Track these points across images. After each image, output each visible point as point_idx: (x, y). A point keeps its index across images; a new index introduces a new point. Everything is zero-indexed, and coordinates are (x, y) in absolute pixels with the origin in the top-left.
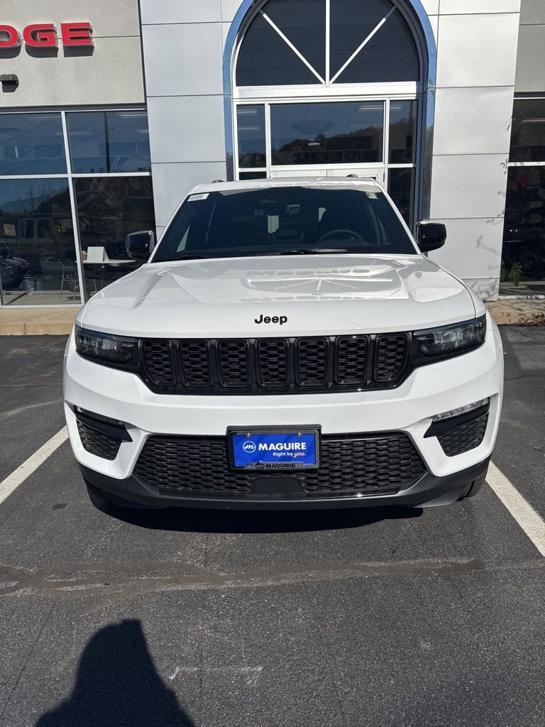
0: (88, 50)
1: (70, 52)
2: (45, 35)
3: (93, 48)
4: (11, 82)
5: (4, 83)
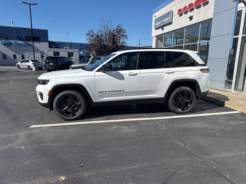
1: (204, 5)
2: (198, 2)
4: (191, 18)
5: (190, 18)
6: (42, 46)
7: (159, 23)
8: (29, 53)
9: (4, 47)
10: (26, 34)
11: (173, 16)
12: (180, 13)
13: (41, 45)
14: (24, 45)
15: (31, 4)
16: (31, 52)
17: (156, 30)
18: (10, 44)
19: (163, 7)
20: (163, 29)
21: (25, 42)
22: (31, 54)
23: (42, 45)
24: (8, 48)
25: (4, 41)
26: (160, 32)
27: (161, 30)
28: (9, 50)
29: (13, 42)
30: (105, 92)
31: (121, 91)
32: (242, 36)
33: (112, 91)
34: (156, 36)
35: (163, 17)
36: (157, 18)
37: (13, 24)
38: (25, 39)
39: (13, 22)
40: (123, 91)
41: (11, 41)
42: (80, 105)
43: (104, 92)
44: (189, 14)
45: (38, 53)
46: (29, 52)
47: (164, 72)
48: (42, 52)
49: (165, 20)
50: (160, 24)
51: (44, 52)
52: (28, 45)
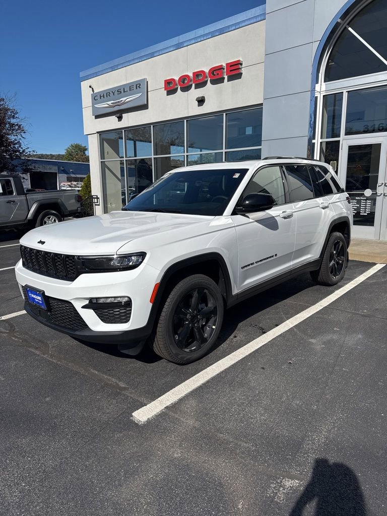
0: (239, 76)
1: (230, 79)
2: (218, 72)
3: (241, 74)
4: (201, 101)
5: (198, 101)
7: (110, 103)
11: (147, 92)
12: (171, 88)
17: (96, 118)
19: (113, 69)
20: (120, 118)
26: (111, 123)
27: (114, 118)
30: (252, 264)
31: (273, 256)
32: (320, 140)
33: (261, 261)
34: (98, 132)
35: (120, 91)
36: (95, 92)
40: (276, 255)
42: (214, 312)
43: (249, 265)
44: (195, 93)
47: (319, 206)
49: (129, 99)
50: (110, 107)
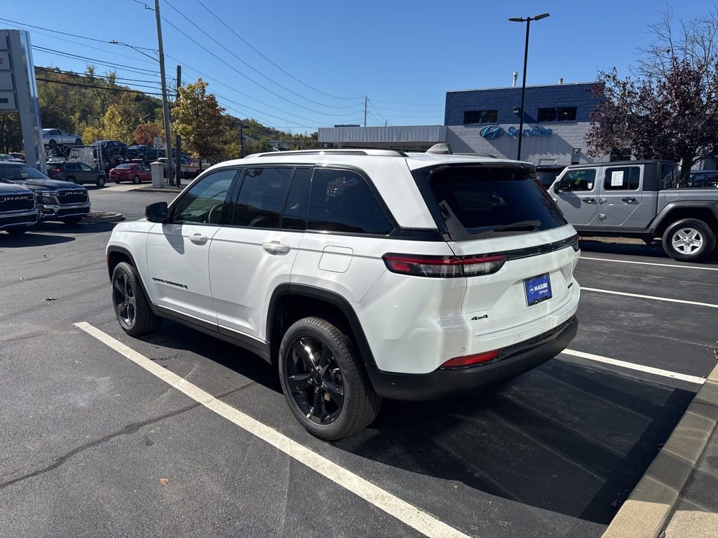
6: (579, 135)
8: (541, 157)
9: (486, 142)
10: (541, 104)
13: (576, 131)
14: (532, 135)
15: (532, 19)
16: (546, 154)
18: (500, 134)
21: (535, 125)
22: (544, 158)
23: (579, 131)
24: (494, 146)
25: (486, 128)
28: (495, 149)
29: (506, 127)
37: (516, 79)
38: (536, 118)
39: (516, 76)
41: (502, 126)
45: (564, 154)
46: (540, 154)
47: (261, 245)
48: (576, 150)
51: (582, 151)
52: (542, 133)
